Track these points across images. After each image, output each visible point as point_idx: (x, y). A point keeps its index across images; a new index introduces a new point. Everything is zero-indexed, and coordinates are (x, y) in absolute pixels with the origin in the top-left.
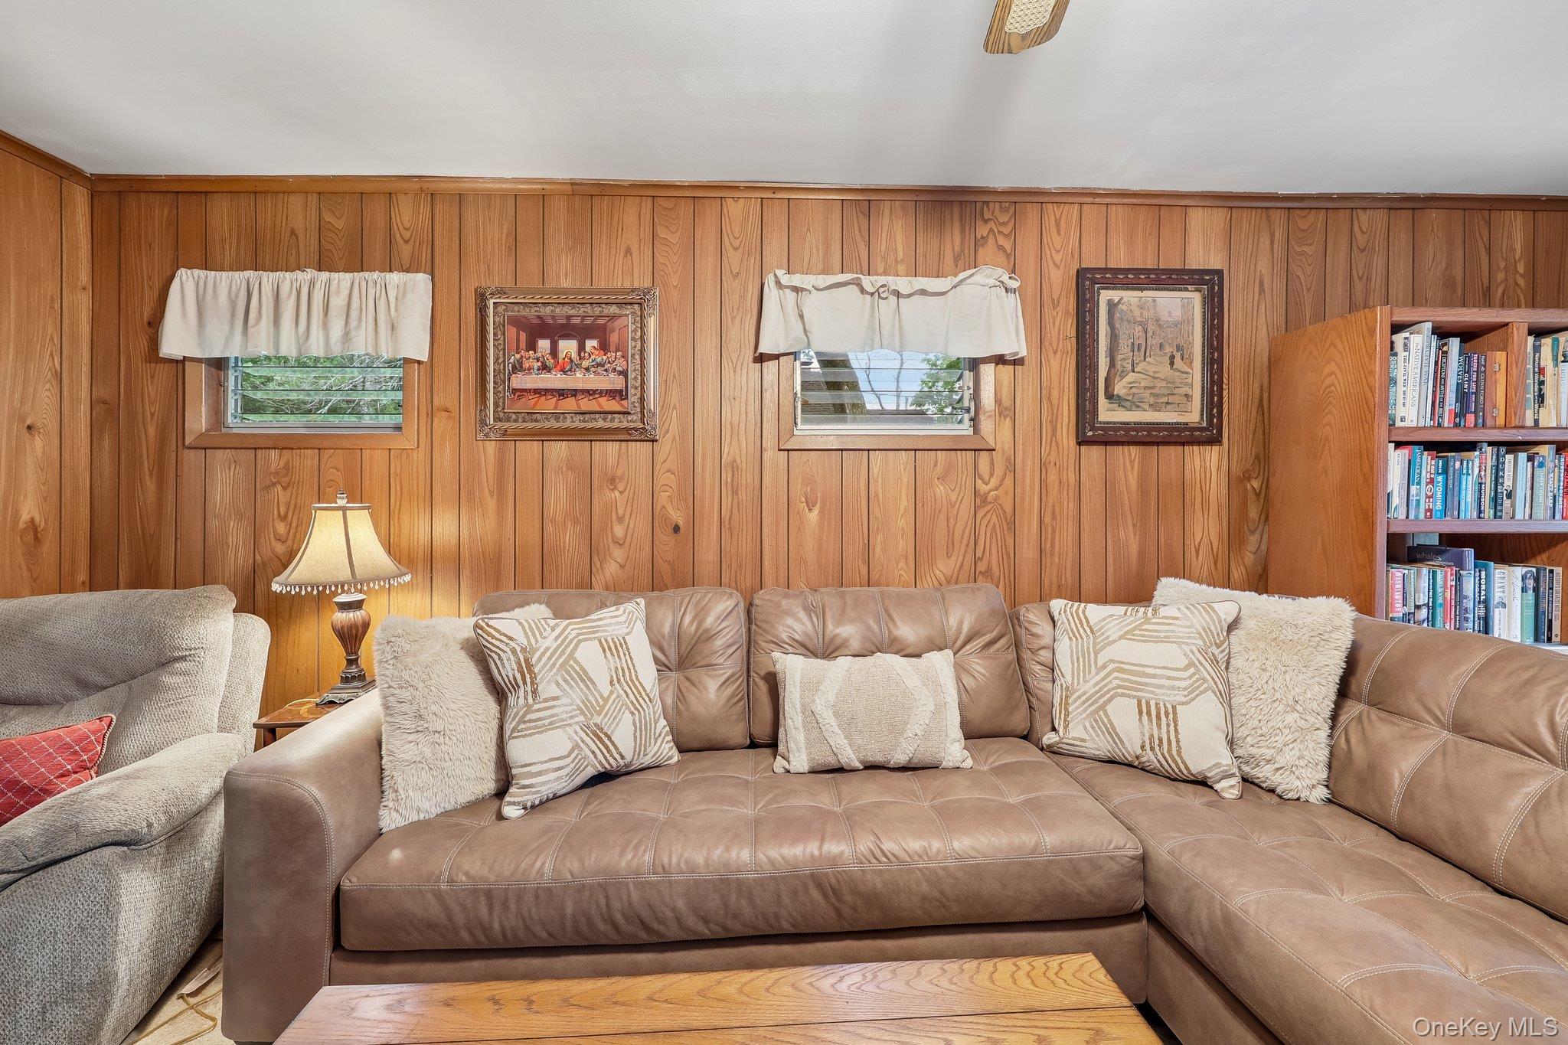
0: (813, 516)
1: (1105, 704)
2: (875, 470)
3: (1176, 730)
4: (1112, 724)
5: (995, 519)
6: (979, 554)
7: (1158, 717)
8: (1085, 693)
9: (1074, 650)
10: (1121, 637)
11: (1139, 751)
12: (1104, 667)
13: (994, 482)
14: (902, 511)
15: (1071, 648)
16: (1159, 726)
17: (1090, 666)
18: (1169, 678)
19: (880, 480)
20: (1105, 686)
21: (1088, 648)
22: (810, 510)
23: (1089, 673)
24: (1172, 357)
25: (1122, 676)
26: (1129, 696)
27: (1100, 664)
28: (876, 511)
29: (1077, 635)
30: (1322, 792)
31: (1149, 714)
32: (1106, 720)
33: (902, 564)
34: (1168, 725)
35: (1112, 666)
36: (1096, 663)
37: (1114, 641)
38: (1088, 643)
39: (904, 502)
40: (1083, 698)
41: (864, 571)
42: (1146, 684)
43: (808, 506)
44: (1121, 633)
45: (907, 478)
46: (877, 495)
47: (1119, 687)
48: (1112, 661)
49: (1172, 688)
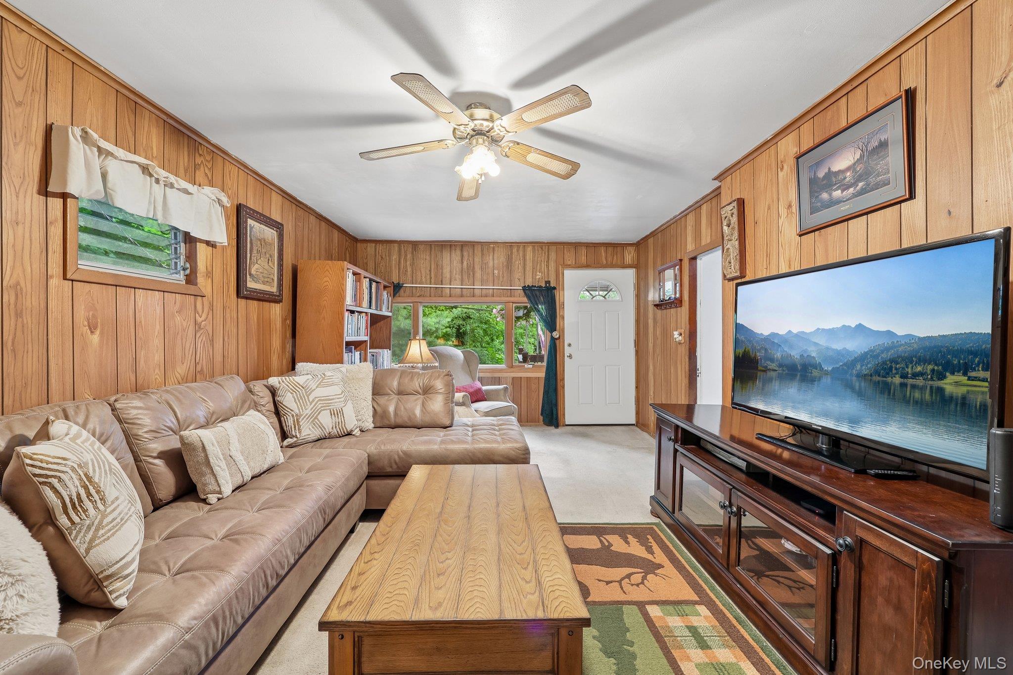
0: (95, 338)
1: (317, 416)
2: (140, 303)
3: (343, 417)
4: (320, 423)
5: (204, 339)
6: (197, 361)
7: (338, 414)
8: (307, 414)
9: (296, 397)
10: (317, 387)
11: (331, 430)
12: (313, 400)
13: (204, 317)
14: (156, 334)
15: (294, 397)
16: (338, 417)
17: (306, 402)
18: (338, 398)
19: (142, 312)
20: (316, 408)
21: (303, 395)
22: (92, 332)
23: (307, 405)
24: (269, 260)
25: (322, 402)
26: (326, 410)
27: (311, 400)
28: (140, 334)
29: (295, 390)
30: (372, 425)
31: (334, 414)
32: (318, 422)
33: (157, 371)
34: (341, 416)
35: (317, 399)
36: (309, 400)
37: (315, 389)
38: (303, 393)
39: (158, 327)
40: (307, 417)
41: (133, 379)
42: (331, 403)
43: (90, 329)
44: (316, 385)
45: (159, 310)
46: (141, 322)
47: (322, 407)
48: (316, 398)
49: (340, 402)
